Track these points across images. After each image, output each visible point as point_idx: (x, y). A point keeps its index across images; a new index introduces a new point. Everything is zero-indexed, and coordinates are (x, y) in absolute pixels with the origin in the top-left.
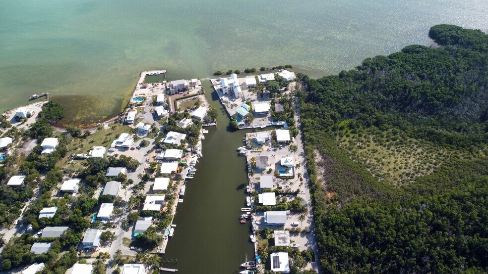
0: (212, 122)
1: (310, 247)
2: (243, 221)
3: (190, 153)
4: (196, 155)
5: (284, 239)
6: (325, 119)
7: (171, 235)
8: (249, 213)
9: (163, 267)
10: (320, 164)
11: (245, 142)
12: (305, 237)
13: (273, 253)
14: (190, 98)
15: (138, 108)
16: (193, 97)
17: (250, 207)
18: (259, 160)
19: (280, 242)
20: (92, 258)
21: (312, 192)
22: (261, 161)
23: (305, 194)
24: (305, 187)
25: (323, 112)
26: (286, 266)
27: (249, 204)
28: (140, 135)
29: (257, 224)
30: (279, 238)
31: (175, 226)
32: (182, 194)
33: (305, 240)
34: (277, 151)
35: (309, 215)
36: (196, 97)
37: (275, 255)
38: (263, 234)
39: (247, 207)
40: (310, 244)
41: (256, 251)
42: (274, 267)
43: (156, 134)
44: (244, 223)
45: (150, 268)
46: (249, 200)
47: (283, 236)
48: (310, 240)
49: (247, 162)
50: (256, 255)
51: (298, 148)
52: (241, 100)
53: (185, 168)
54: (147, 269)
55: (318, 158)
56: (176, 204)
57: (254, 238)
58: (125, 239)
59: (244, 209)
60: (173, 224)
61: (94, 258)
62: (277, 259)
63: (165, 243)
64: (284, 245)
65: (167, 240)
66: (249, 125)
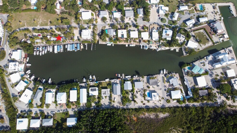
0: (186, 53)
1: (103, 106)
2: (116, 75)
3: (159, 44)
4: (158, 48)
5: (105, 93)
6: (197, 122)
7: (108, 45)
8: (121, 77)
9: (93, 45)
10: (157, 116)
11: (171, 73)
12: (109, 104)
13: (98, 89)
14: (208, 37)
15: (193, 10)
16: (209, 38)
17: (125, 78)
18: (154, 81)
19: (103, 92)
20: (96, 17)
21: (136, 109)
22: (154, 82)
23: (134, 105)
24: (139, 106)
25: (203, 122)
26: (92, 94)
27: (126, 77)
28: (170, 16)
29: (114, 81)
30: (105, 91)
31: (113, 45)
32: (130, 45)
33: (107, 103)
34: (165, 91)
35: (121, 106)
36: (210, 40)
37: (97, 89)
38: (109, 84)
39: (125, 76)
40: (105, 106)
41: (101, 81)
42: (91, 89)
43: (172, 25)
44: (115, 75)
45: (92, 40)
46: (129, 77)
47: (107, 93)
48: (107, 106)
49: (155, 75)
50: (99, 82)
51: (168, 104)
52: (210, 68)
53: (147, 44)
54: (92, 39)
55: (161, 115)
56: (124, 44)
57: (107, 80)
58: (105, 27)
59: (123, 75)
60: (114, 44)
61: (96, 18)
62: (95, 90)
63: (104, 43)
64: (102, 93)
65: (105, 44)
66: (186, 74)
